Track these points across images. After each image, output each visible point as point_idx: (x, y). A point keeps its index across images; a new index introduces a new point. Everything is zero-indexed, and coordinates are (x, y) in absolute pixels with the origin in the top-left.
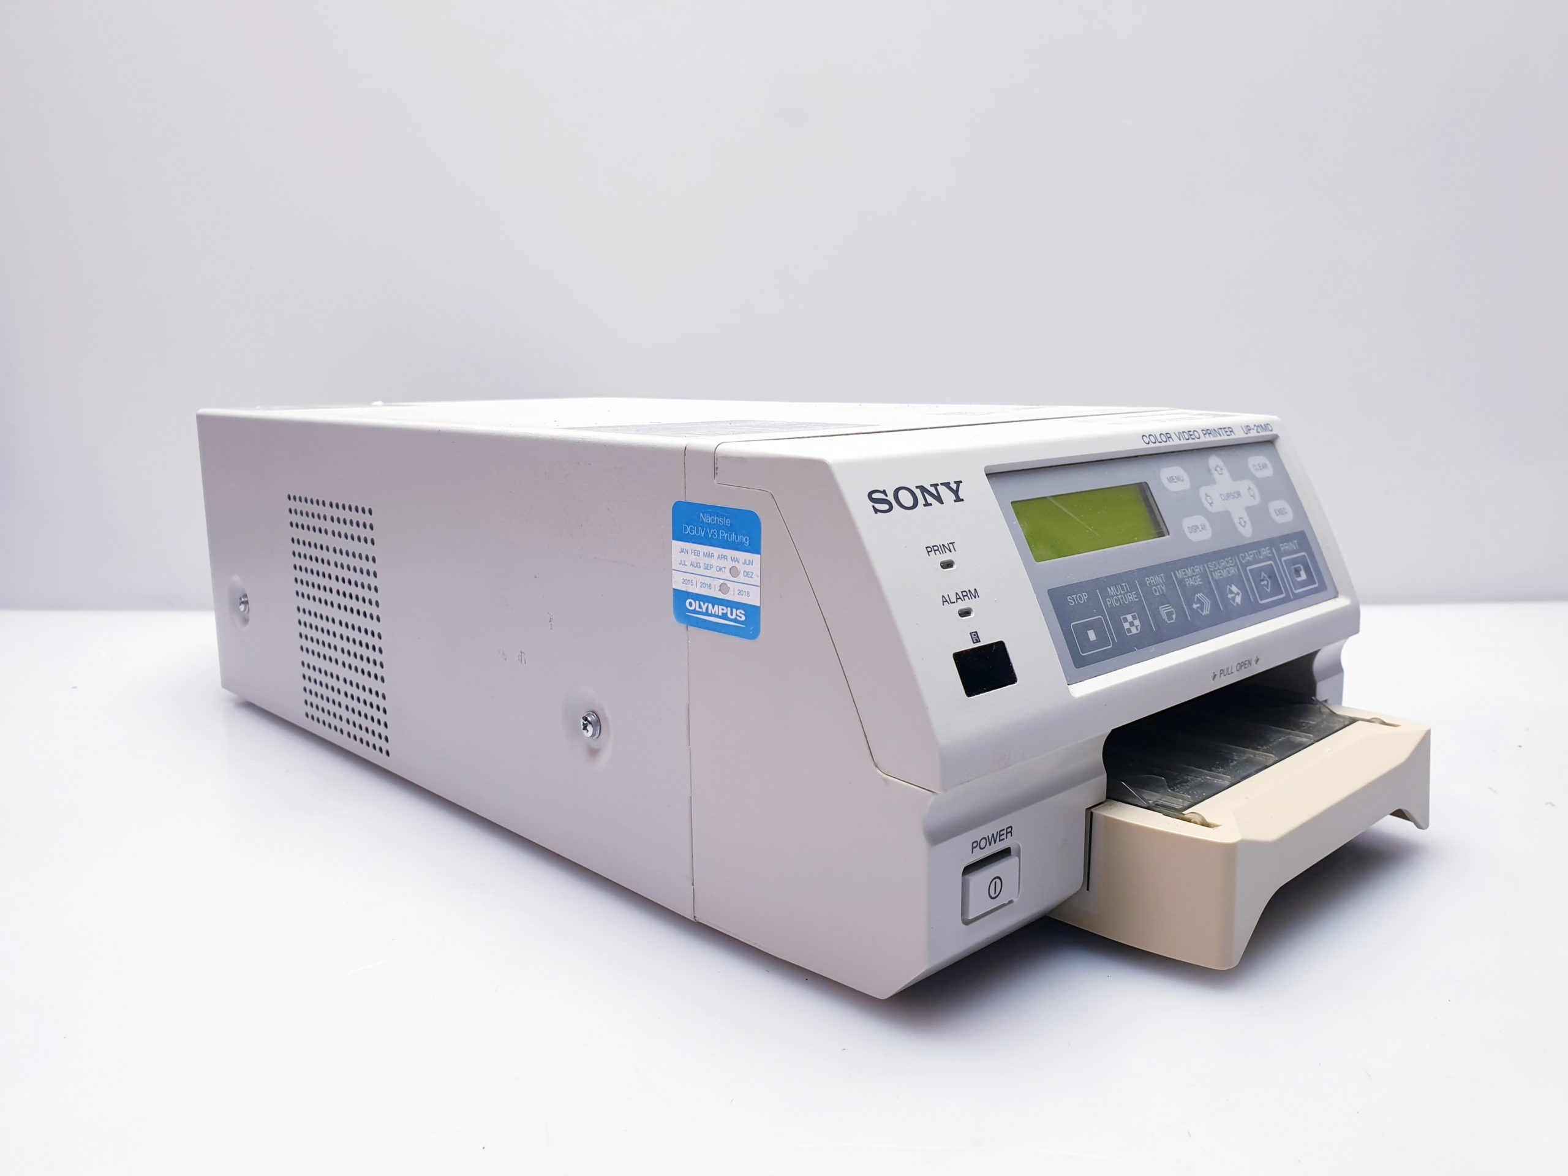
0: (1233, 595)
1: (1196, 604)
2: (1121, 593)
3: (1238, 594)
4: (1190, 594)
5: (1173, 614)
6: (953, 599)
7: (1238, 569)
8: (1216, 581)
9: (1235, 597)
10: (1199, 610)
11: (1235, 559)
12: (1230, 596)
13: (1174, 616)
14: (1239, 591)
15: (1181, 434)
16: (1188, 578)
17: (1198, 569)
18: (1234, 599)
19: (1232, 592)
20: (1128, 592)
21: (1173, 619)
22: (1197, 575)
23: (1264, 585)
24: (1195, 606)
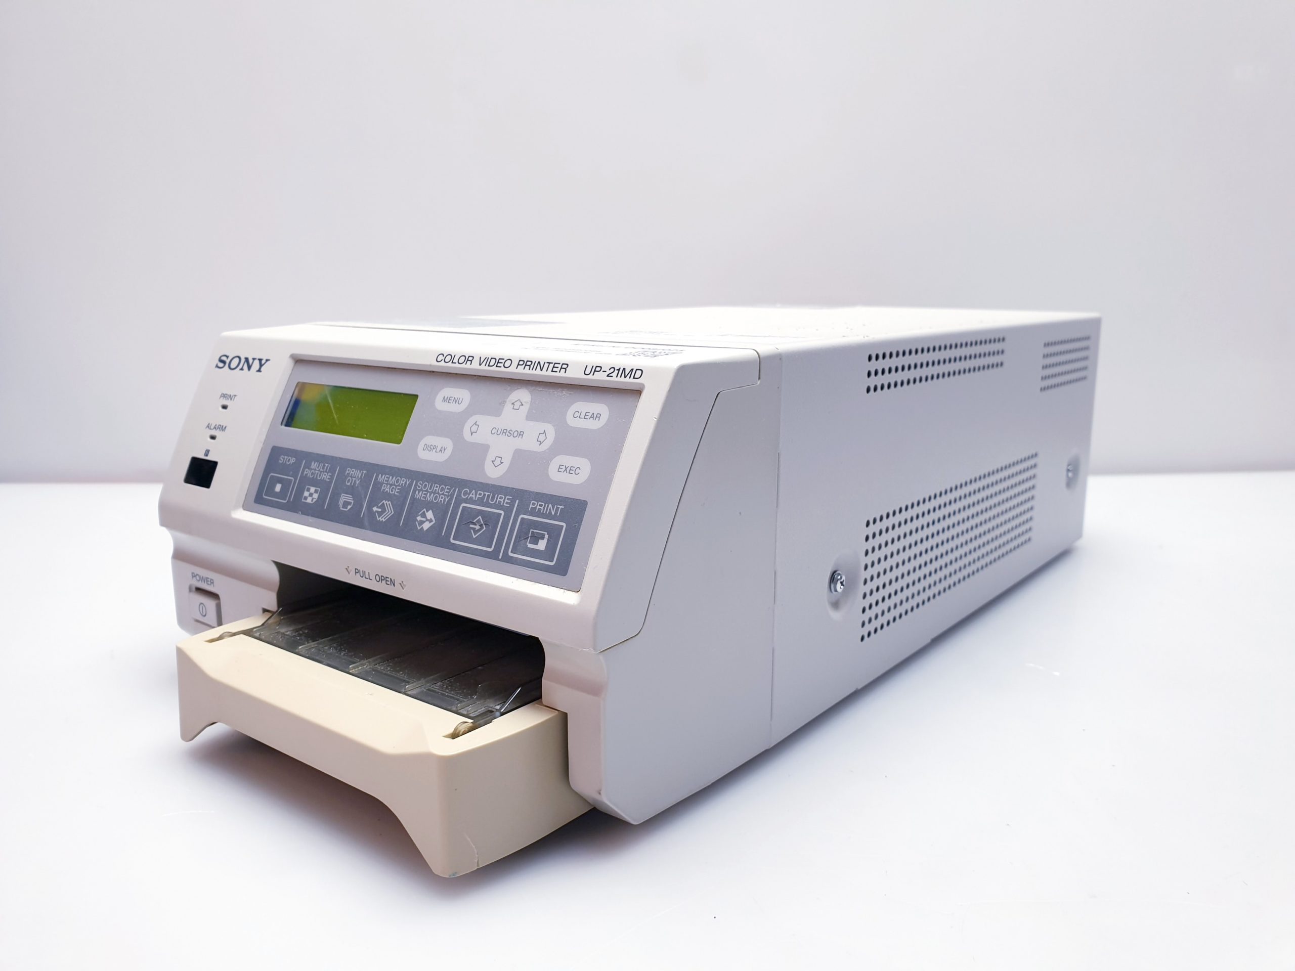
0: (424, 519)
1: (377, 508)
2: (319, 471)
3: (431, 521)
4: (377, 496)
5: (351, 505)
6: (212, 427)
7: (450, 500)
8: (413, 499)
9: (424, 522)
10: (377, 514)
11: (454, 491)
12: (419, 518)
13: (349, 507)
14: (433, 519)
15: (487, 361)
16: (387, 484)
17: (403, 481)
18: (422, 523)
19: (424, 515)
20: (326, 472)
21: (347, 508)
22: (399, 486)
23: (474, 529)
24: (375, 509)
